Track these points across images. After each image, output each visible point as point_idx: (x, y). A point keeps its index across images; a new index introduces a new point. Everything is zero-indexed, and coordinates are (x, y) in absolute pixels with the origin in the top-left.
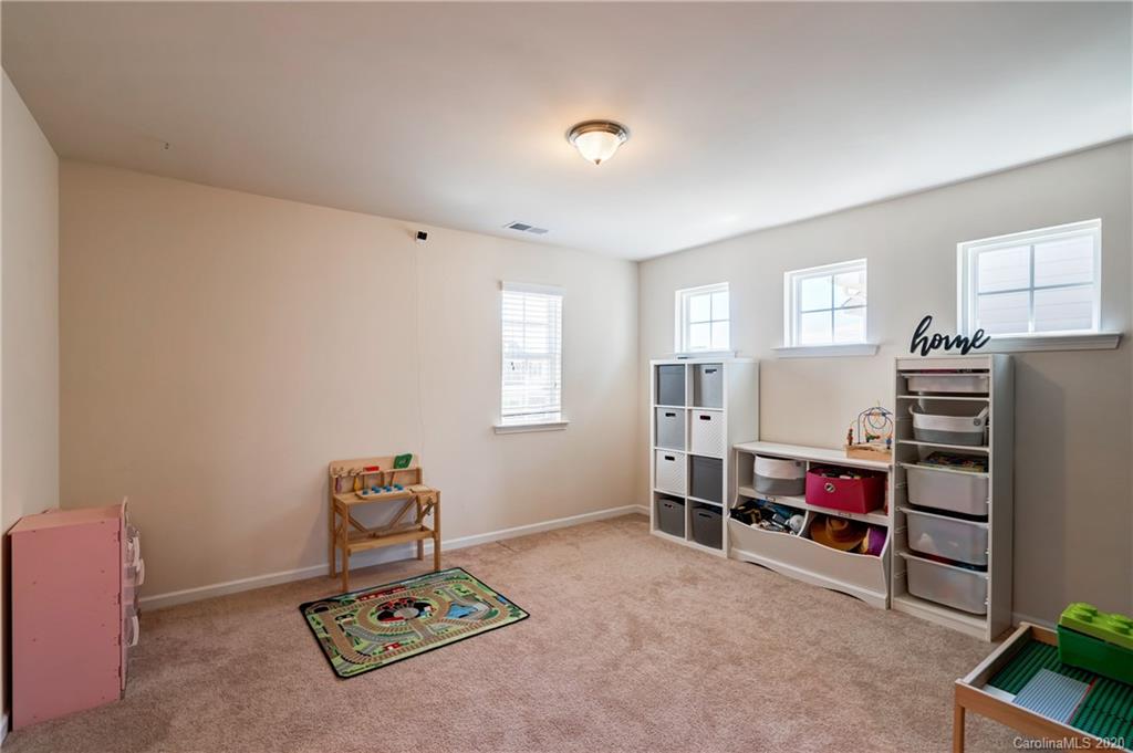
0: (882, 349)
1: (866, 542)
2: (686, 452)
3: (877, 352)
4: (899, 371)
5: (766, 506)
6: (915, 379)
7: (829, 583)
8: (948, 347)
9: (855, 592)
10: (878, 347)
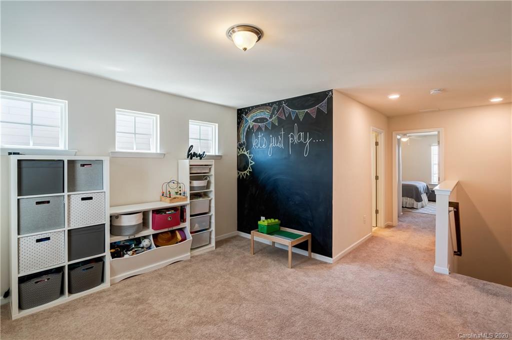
0: (166, 155)
1: (179, 237)
2: (66, 229)
3: (164, 157)
4: (190, 165)
5: (122, 244)
6: (193, 169)
7: (171, 261)
8: (197, 157)
9: (179, 259)
10: (165, 154)
